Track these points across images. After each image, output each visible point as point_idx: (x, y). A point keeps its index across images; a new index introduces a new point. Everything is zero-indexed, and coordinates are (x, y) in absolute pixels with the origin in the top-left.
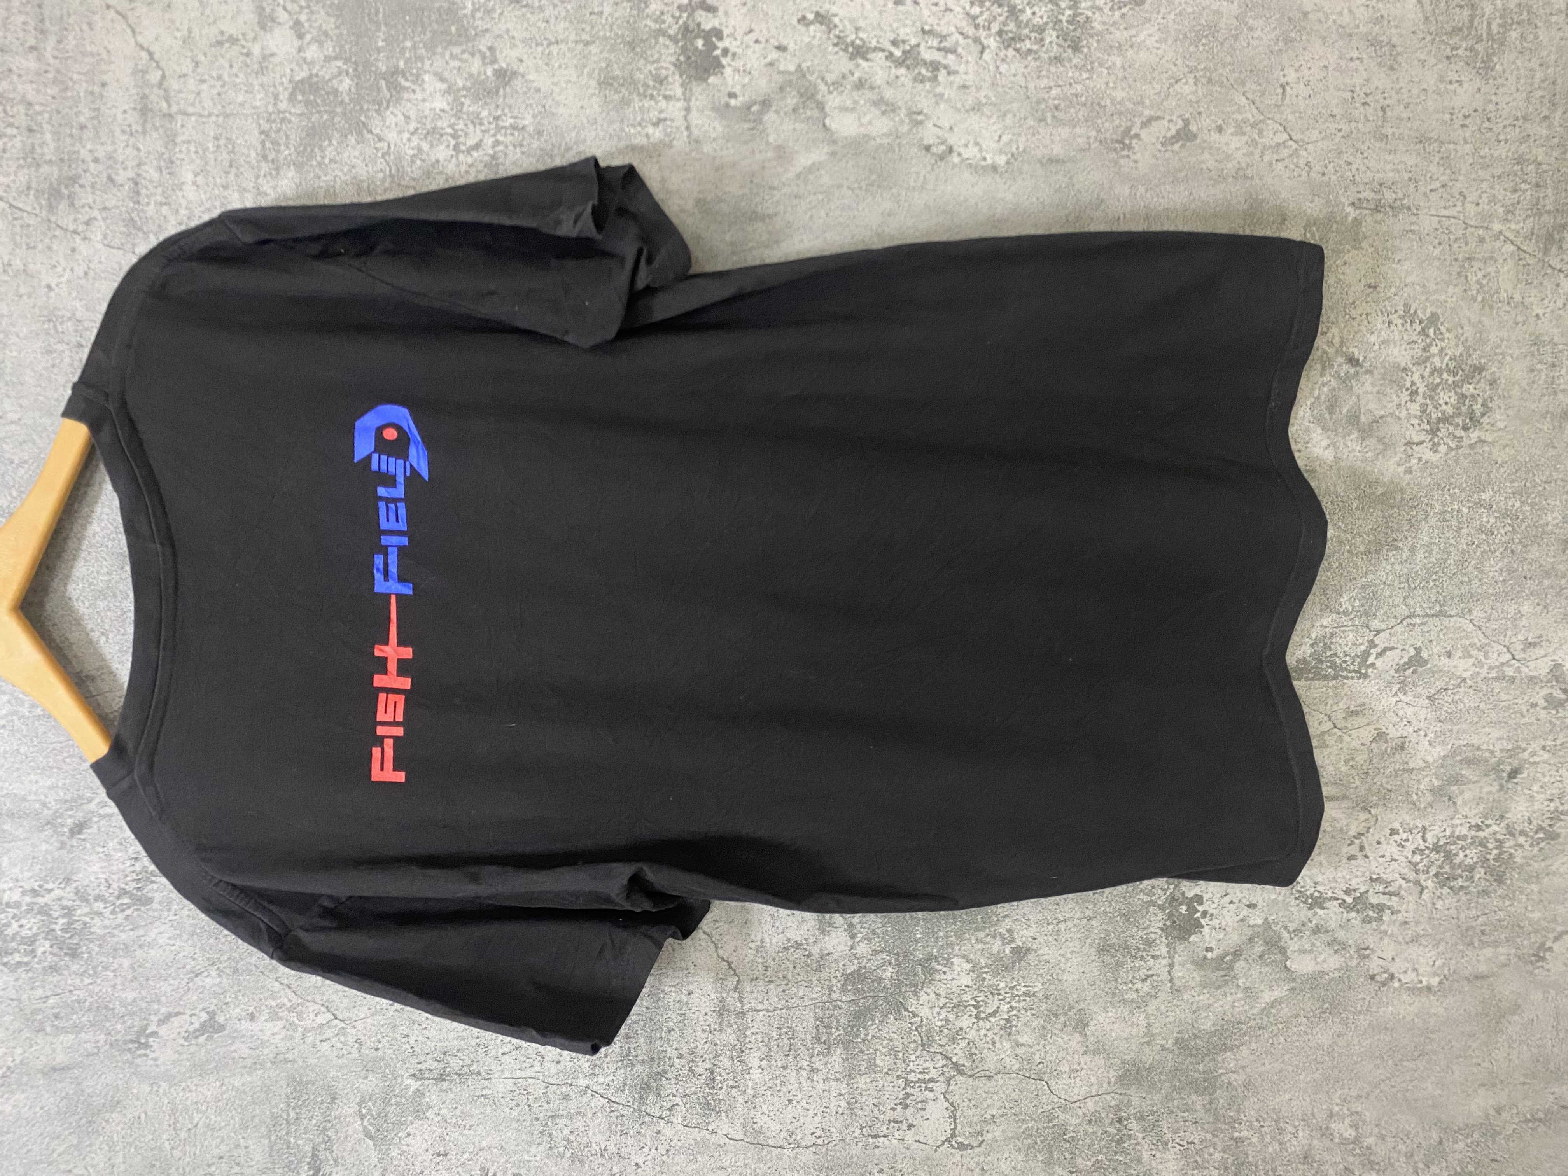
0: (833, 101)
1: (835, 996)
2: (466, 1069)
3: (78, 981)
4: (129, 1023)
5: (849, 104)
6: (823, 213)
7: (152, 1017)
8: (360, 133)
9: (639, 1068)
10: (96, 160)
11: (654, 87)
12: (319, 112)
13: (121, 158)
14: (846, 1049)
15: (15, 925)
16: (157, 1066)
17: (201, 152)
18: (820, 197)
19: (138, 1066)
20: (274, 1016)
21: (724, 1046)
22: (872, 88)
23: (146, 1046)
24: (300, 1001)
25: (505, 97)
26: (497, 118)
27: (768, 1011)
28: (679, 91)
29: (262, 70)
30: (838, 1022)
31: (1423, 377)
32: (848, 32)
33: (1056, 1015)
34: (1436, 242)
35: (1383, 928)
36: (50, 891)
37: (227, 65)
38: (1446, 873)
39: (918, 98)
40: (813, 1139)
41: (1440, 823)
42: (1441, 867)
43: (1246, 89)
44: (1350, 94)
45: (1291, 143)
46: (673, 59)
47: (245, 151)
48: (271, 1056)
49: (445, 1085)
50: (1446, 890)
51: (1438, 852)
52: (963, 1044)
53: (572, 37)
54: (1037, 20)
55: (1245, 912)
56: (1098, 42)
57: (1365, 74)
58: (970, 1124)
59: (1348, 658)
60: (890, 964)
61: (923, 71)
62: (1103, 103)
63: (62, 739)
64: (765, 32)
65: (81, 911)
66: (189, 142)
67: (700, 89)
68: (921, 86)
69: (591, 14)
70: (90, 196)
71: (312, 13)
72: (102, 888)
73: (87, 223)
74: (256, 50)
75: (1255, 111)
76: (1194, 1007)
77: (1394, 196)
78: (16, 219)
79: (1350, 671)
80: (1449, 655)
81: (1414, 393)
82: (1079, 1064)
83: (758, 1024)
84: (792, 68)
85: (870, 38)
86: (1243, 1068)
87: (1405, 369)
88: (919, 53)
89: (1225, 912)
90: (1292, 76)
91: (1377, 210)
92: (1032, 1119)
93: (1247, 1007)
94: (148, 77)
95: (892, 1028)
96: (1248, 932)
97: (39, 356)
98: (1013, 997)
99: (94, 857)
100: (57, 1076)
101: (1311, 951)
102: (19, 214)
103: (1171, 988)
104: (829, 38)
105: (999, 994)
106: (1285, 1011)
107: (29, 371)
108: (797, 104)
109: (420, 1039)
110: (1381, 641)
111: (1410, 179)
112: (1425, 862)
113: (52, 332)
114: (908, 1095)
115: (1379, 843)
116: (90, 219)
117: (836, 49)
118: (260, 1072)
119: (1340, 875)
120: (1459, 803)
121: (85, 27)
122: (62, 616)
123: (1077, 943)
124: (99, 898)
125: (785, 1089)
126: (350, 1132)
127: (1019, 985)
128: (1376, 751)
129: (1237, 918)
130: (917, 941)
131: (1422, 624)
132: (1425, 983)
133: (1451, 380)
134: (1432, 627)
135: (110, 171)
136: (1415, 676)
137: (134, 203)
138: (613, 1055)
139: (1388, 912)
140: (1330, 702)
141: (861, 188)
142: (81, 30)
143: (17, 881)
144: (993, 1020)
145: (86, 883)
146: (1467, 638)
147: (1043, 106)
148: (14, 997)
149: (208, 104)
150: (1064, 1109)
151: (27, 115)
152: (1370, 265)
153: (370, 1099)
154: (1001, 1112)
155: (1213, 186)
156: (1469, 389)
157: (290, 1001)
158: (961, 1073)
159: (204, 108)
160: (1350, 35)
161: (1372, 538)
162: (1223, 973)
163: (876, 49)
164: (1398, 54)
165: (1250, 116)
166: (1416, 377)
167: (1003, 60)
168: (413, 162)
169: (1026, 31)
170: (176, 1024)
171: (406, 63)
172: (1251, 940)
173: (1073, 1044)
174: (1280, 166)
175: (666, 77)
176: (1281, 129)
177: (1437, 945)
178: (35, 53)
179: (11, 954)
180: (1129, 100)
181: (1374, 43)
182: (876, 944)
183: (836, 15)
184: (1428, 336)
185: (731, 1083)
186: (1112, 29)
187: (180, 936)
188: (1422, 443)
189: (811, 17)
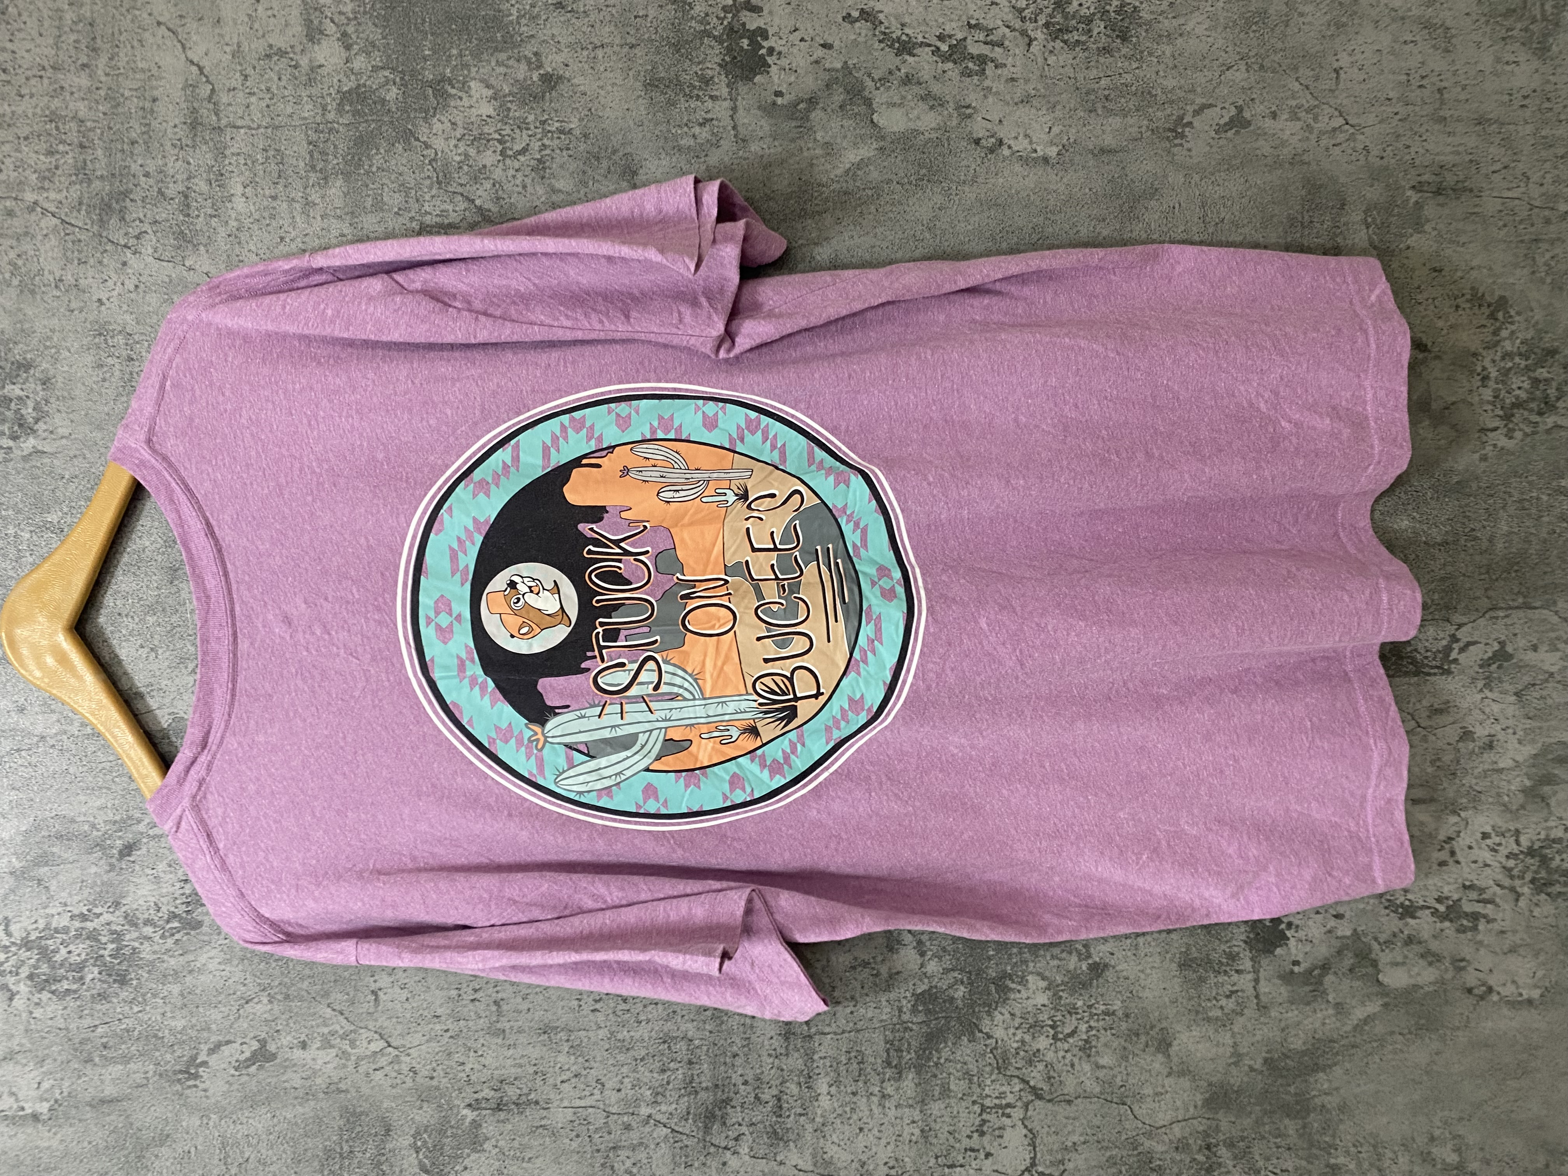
0: (880, 97)
1: (906, 1017)
2: (524, 1098)
3: (127, 1008)
4: (178, 1053)
5: (897, 100)
6: (873, 208)
7: (202, 1046)
8: (407, 141)
9: (703, 1095)
10: (147, 175)
11: (700, 88)
12: (366, 121)
13: (171, 172)
14: (918, 1073)
15: (63, 951)
16: (207, 1097)
17: (249, 162)
18: (870, 193)
19: (187, 1097)
20: (327, 1044)
21: (792, 1071)
22: (919, 83)
23: (196, 1076)
24: (353, 1028)
25: (551, 101)
26: (543, 123)
27: (835, 1033)
28: (725, 91)
29: (310, 82)
30: (909, 1044)
31: (1494, 361)
32: (893, 29)
33: (1137, 1035)
34: (1501, 223)
35: (1479, 937)
36: (99, 915)
37: (276, 78)
38: (1542, 878)
39: (966, 92)
40: (885, 1170)
41: (1533, 826)
42: (1536, 872)
43: (1300, 74)
44: (1405, 77)
45: (1347, 127)
46: (718, 60)
47: (295, 162)
48: (324, 1086)
49: (502, 1115)
50: (1543, 896)
51: (1533, 857)
52: (1041, 1066)
53: (617, 41)
54: (1084, 11)
55: (1332, 923)
56: (1147, 30)
57: (1419, 56)
58: (1050, 1151)
59: (1429, 654)
60: (962, 983)
61: (971, 65)
62: (1154, 93)
63: (111, 758)
64: (811, 31)
65: (131, 936)
66: (238, 154)
67: (746, 88)
68: (968, 79)
69: (636, 17)
70: (141, 209)
71: (359, 24)
72: (151, 911)
73: (137, 238)
74: (304, 62)
75: (1309, 97)
76: (1283, 1024)
77: (1455, 178)
78: (68, 234)
79: (1432, 667)
80: (1535, 648)
81: (1485, 378)
82: (1163, 1086)
83: (825, 1047)
84: (839, 66)
85: (915, 33)
86: (1337, 1089)
87: (1475, 355)
88: (965, 47)
89: (1310, 923)
90: (1344, 60)
91: (1439, 192)
92: (1116, 1147)
93: (1338, 1024)
94: (197, 91)
95: (966, 1051)
96: (1337, 944)
97: (90, 370)
98: (1092, 1015)
99: (143, 880)
100: (105, 1109)
101: (1404, 964)
102: (70, 229)
103: (1257, 1004)
104: (875, 35)
105: (1077, 1013)
106: (1379, 1028)
107: (79, 385)
108: (844, 101)
109: (476, 1066)
110: (1464, 635)
111: (1471, 161)
112: (1520, 867)
113: (103, 345)
114: (984, 1122)
115: (1470, 848)
116: (140, 233)
117: (882, 45)
118: (312, 1103)
119: (1430, 882)
120: (1553, 802)
121: (135, 43)
122: (112, 633)
123: (1158, 959)
124: (148, 922)
125: (855, 1117)
126: (405, 1166)
127: (1098, 1003)
128: (1463, 750)
129: (1324, 930)
130: (989, 958)
131: (1507, 616)
132: (1525, 996)
133: (1523, 363)
134: (1516, 620)
135: (160, 185)
136: (1502, 671)
137: (185, 216)
138: (676, 1082)
139: (1483, 920)
140: (1413, 700)
141: (910, 183)
142: (132, 47)
143: (66, 905)
144: (1071, 1040)
145: (135, 906)
146: (1553, 630)
147: (1093, 97)
148: (62, 1026)
149: (257, 116)
150: (1149, 1135)
151: (79, 131)
152: (1434, 248)
153: (425, 1131)
154: (1082, 1139)
155: (1270, 172)
156: (1542, 373)
157: (342, 1027)
158: (1040, 1097)
159: (253, 120)
160: (1403, 18)
161: (1449, 528)
162: (1310, 988)
163: (922, 44)
164: (1453, 36)
165: (1304, 102)
166: (1487, 363)
167: (1051, 52)
168: (460, 168)
169: (1074, 22)
170: (227, 1053)
171: (452, 72)
172: (1339, 952)
173: (1157, 1065)
174: (1337, 151)
175: (712, 78)
176: (1337, 113)
177: (1536, 955)
178: (87, 71)
179: (59, 981)
180: (1180, 88)
181: (1427, 25)
182: (947, 962)
183: (882, 12)
184: (1496, 319)
185: (799, 1111)
186: (1161, 18)
187: (228, 961)
188: (1495, 429)
189: (855, 14)
